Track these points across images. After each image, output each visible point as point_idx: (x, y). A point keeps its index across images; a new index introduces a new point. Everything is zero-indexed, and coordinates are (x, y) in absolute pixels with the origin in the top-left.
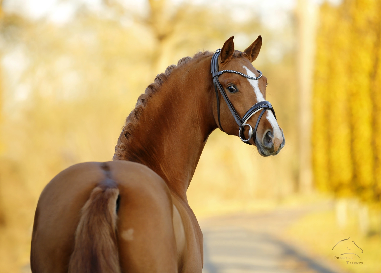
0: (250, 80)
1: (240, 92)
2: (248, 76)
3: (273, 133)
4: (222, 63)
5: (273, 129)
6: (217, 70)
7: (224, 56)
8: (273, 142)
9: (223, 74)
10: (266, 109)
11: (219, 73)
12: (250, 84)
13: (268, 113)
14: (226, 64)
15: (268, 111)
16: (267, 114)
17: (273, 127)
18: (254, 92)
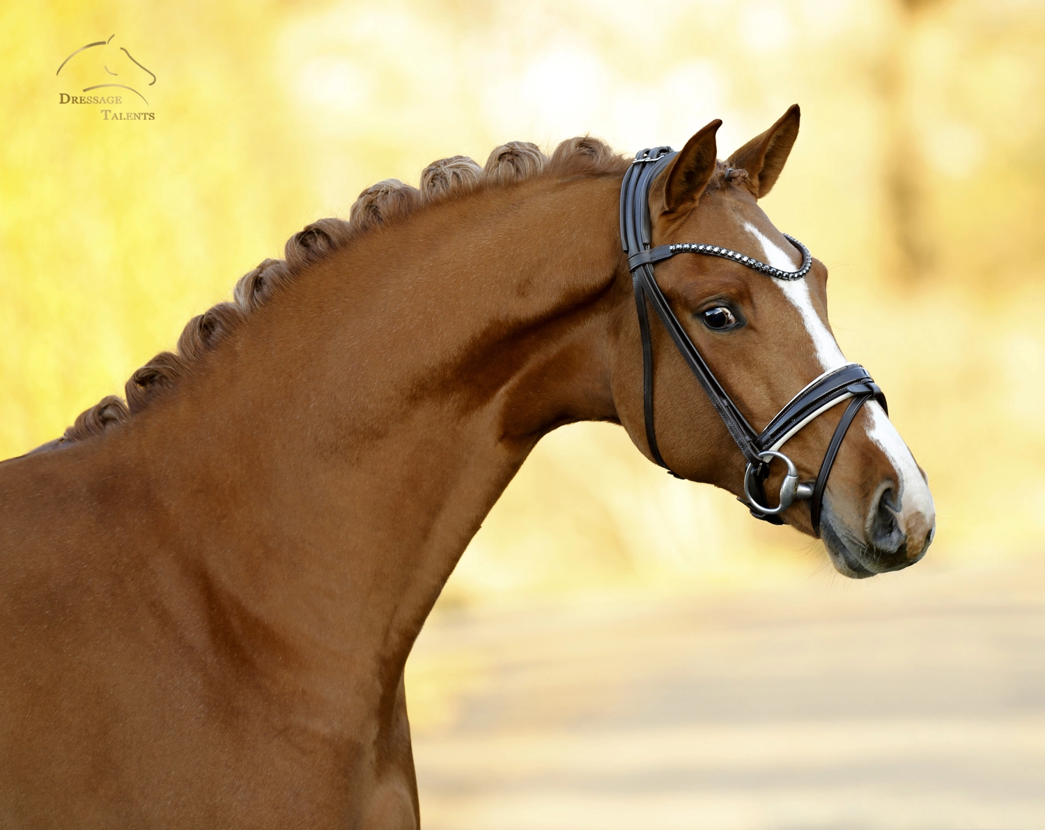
0: (781, 284)
1: (752, 328)
2: (771, 268)
3: (899, 493)
4: (665, 214)
5: (900, 478)
6: (646, 241)
7: (678, 189)
8: (904, 531)
9: (673, 259)
10: (860, 398)
11: (658, 255)
12: (785, 298)
13: (871, 413)
14: (684, 218)
15: (869, 408)
16: (869, 420)
17: (897, 471)
18: (804, 327)
